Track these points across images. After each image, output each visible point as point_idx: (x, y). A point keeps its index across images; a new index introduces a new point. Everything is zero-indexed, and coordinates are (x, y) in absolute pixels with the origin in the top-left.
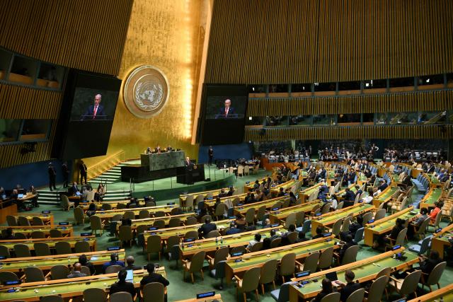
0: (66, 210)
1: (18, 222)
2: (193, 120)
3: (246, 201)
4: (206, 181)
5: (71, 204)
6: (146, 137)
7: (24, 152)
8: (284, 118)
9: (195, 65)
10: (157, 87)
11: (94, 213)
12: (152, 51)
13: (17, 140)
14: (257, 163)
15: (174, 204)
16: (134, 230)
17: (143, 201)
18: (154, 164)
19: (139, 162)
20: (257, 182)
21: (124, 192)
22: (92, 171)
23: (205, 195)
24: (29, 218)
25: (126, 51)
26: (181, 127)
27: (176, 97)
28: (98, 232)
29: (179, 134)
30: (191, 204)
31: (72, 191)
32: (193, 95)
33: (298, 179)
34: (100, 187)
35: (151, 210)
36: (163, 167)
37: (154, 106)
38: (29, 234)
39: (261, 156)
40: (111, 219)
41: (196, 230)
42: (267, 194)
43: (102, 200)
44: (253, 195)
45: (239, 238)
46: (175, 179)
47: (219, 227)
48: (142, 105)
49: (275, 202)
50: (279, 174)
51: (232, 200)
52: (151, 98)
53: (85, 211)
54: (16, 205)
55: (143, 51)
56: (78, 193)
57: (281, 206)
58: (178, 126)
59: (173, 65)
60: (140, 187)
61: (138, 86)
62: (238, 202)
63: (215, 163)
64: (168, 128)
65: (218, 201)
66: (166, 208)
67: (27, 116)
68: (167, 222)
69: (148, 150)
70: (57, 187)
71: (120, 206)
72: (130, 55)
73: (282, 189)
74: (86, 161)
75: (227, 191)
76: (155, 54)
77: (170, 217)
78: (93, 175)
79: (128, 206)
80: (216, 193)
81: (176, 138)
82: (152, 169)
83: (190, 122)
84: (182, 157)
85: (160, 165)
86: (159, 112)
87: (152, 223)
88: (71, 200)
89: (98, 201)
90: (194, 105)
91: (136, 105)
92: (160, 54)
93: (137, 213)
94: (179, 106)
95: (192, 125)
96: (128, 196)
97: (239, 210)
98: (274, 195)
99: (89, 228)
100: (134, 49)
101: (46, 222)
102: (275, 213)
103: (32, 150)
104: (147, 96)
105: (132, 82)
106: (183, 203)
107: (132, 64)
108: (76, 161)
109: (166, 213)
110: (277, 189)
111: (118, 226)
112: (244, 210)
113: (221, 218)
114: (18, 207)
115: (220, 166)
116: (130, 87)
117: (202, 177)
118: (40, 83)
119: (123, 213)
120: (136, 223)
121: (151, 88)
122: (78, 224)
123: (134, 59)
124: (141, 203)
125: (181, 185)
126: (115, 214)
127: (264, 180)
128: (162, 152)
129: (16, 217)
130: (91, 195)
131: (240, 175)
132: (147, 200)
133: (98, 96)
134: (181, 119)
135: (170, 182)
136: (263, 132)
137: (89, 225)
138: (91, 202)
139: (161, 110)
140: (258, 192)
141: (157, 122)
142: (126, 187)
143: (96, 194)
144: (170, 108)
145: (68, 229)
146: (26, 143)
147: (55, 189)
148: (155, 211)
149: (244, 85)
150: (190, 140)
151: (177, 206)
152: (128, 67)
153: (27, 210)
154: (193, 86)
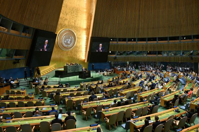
0: (31, 88)
1: (11, 93)
2: (86, 52)
3: (109, 86)
4: (91, 77)
5: (34, 86)
6: (66, 59)
7: (14, 63)
8: (124, 52)
9: (88, 29)
10: (72, 38)
11: (43, 90)
12: (70, 23)
13: (12, 58)
14: (112, 71)
15: (78, 87)
16: (61, 97)
17: (64, 85)
18: (69, 70)
19: (63, 69)
20: (113, 78)
21: (56, 82)
22: (43, 72)
23: (91, 83)
24: (16, 91)
25: (59, 23)
26: (81, 55)
27: (79, 43)
28: (45, 98)
29: (80, 58)
30: (85, 87)
31: (34, 80)
32: (86, 42)
33: (130, 78)
34: (46, 79)
35: (68, 89)
36: (73, 72)
37: (70, 46)
38: (15, 98)
39: (114, 68)
40: (51, 92)
41: (88, 98)
42: (118, 84)
43: (47, 85)
44: (112, 84)
45: (107, 102)
46: (78, 76)
47: (98, 97)
48: (65, 45)
49: (121, 87)
50: (122, 75)
51: (103, 86)
52: (69, 42)
53: (40, 89)
54: (10, 86)
55: (66, 23)
56: (37, 81)
57: (124, 89)
58: (79, 54)
59: (78, 29)
60: (63, 80)
61: (63, 37)
62: (105, 87)
63: (95, 71)
64: (76, 55)
65: (97, 86)
66: (74, 88)
67: (17, 48)
68: (75, 94)
69: (67, 64)
70: (28, 79)
71: (55, 87)
72: (61, 24)
73: (124, 82)
74: (40, 68)
75: (100, 82)
76: (71, 24)
77: (76, 92)
78: (43, 74)
79: (58, 87)
80: (96, 83)
81: (78, 59)
82: (68, 72)
83: (85, 53)
84: (81, 68)
85: (72, 70)
86: (72, 48)
87: (69, 94)
88: (33, 84)
89: (45, 85)
90: (87, 46)
91: (62, 45)
92: (73, 24)
93: (62, 90)
94: (80, 46)
95: (86, 54)
96: (58, 83)
97: (106, 90)
98: (121, 84)
99: (41, 96)
100: (62, 22)
101: (23, 93)
102: (122, 91)
103: (18, 63)
104: (67, 41)
105: (61, 35)
106: (82, 87)
107: (61, 28)
108: (36, 68)
109: (75, 91)
110: (122, 82)
111: (54, 95)
112: (108, 90)
113: (98, 93)
114: (11, 87)
115: (97, 72)
116: (60, 37)
117: (89, 76)
118: (23, 34)
119: (56, 90)
120: (62, 94)
121: (69, 38)
122: (36, 94)
123: (62, 26)
124: (64, 86)
125: (81, 79)
126: (53, 90)
127: (116, 78)
128: (73, 65)
129: (10, 91)
130: (42, 82)
131: (106, 76)
132: (66, 85)
133: (47, 41)
134: (81, 51)
135: (76, 78)
136: (115, 58)
137: (41, 95)
138: (42, 85)
139: (73, 47)
140: (114, 83)
141: (71, 52)
142: (57, 79)
143: (44, 82)
144: (76, 47)
145: (32, 96)
146: (15, 59)
147: (27, 79)
148: (70, 90)
149: (108, 38)
150: (85, 60)
151: (79, 87)
152: (60, 29)
153: (14, 88)
154: (87, 38)
